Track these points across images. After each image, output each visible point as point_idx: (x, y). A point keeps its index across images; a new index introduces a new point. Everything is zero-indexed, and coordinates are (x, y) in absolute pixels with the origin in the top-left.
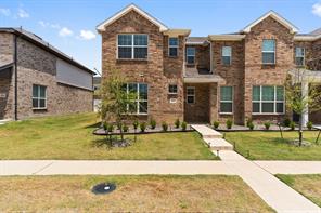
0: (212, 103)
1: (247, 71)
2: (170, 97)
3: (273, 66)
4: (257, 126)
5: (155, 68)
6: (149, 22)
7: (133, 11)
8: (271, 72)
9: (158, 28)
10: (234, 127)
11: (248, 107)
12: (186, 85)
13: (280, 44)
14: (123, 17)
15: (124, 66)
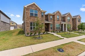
1: (55, 21)
3: (59, 20)
5: (39, 19)
8: (58, 21)
9: (40, 9)
11: (55, 28)
13: (60, 17)
14: (32, 5)
15: (32, 18)
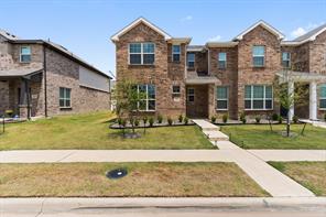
0: (210, 101)
1: (240, 73)
2: (174, 96)
3: (263, 68)
4: (249, 119)
5: (161, 72)
6: (156, 33)
7: (142, 24)
8: (260, 73)
9: (163, 37)
10: (229, 122)
11: (241, 104)
12: (187, 86)
13: (269, 49)
14: (134, 28)
15: (135, 71)
